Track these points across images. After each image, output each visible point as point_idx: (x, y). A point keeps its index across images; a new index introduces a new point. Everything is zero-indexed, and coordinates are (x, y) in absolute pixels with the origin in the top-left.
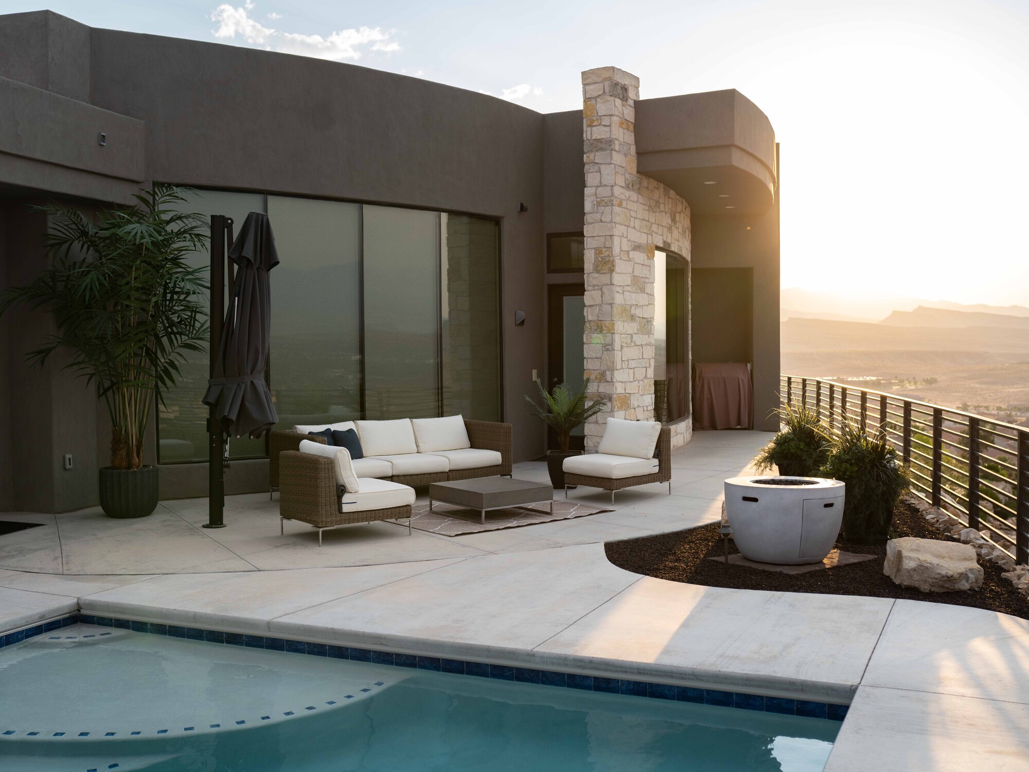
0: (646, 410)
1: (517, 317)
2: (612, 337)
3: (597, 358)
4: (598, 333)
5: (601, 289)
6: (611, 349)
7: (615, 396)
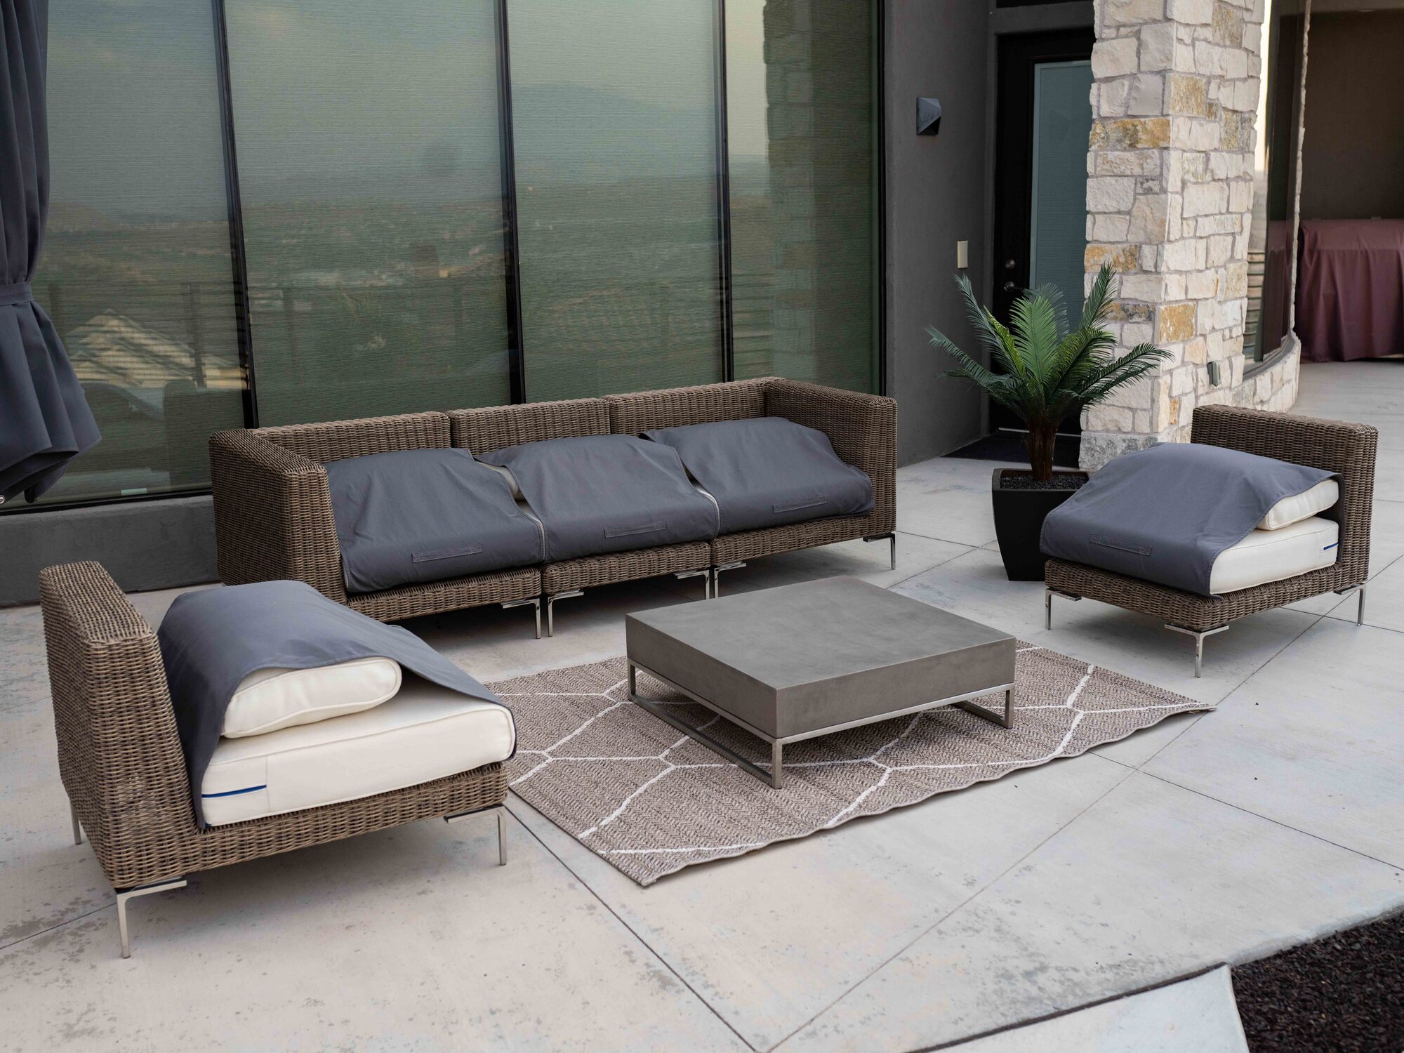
0: (1228, 336)
1: (921, 115)
2: (1162, 158)
3: (1119, 212)
4: (1125, 150)
5: (1137, 35)
6: (1156, 189)
7: (1162, 308)
